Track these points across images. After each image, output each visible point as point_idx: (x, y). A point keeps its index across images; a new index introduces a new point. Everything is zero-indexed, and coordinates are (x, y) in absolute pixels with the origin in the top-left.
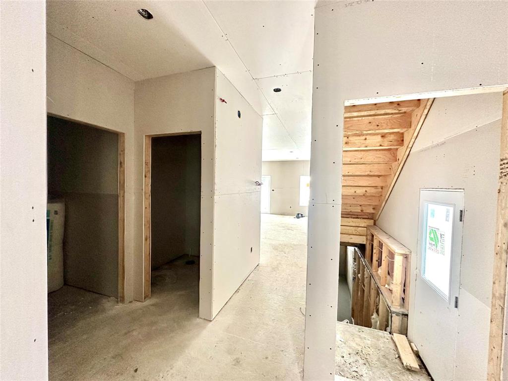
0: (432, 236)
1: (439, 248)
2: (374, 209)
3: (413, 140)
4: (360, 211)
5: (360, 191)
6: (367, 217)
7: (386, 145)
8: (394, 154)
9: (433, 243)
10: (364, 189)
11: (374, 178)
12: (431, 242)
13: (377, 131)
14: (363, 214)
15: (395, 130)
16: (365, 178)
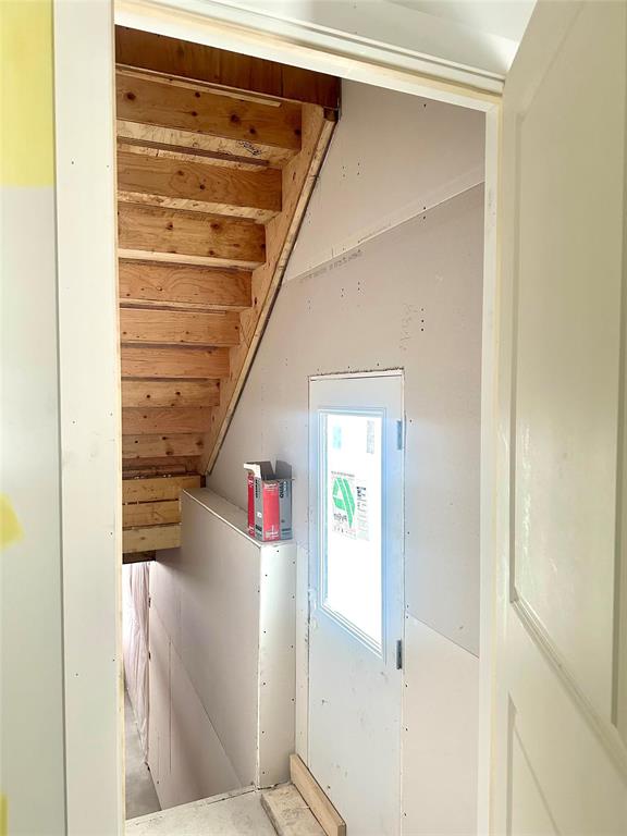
1: (355, 523)
2: (200, 444)
3: (288, 246)
4: (162, 453)
5: (161, 394)
6: (182, 469)
7: (225, 254)
8: (244, 284)
9: (344, 513)
10: (174, 387)
11: (199, 353)
12: (338, 511)
13: (202, 206)
14: (174, 462)
15: (246, 212)
16: (175, 353)
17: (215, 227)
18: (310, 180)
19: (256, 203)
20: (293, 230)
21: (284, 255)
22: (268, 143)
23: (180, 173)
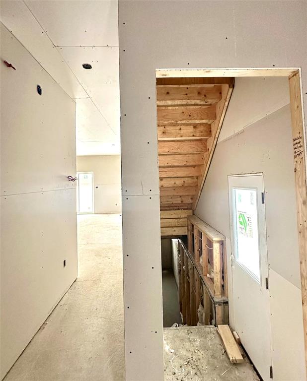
0: (241, 220)
1: (248, 231)
2: (192, 199)
3: (219, 131)
4: (180, 202)
5: (179, 182)
6: (186, 207)
7: (198, 135)
8: (205, 144)
9: (243, 227)
10: (183, 180)
11: (190, 168)
12: (241, 226)
13: (190, 122)
14: (183, 205)
15: (204, 121)
16: (182, 168)
17: (195, 127)
18: (225, 108)
19: (208, 118)
20: (220, 125)
21: (218, 134)
22: (211, 99)
23: (183, 113)
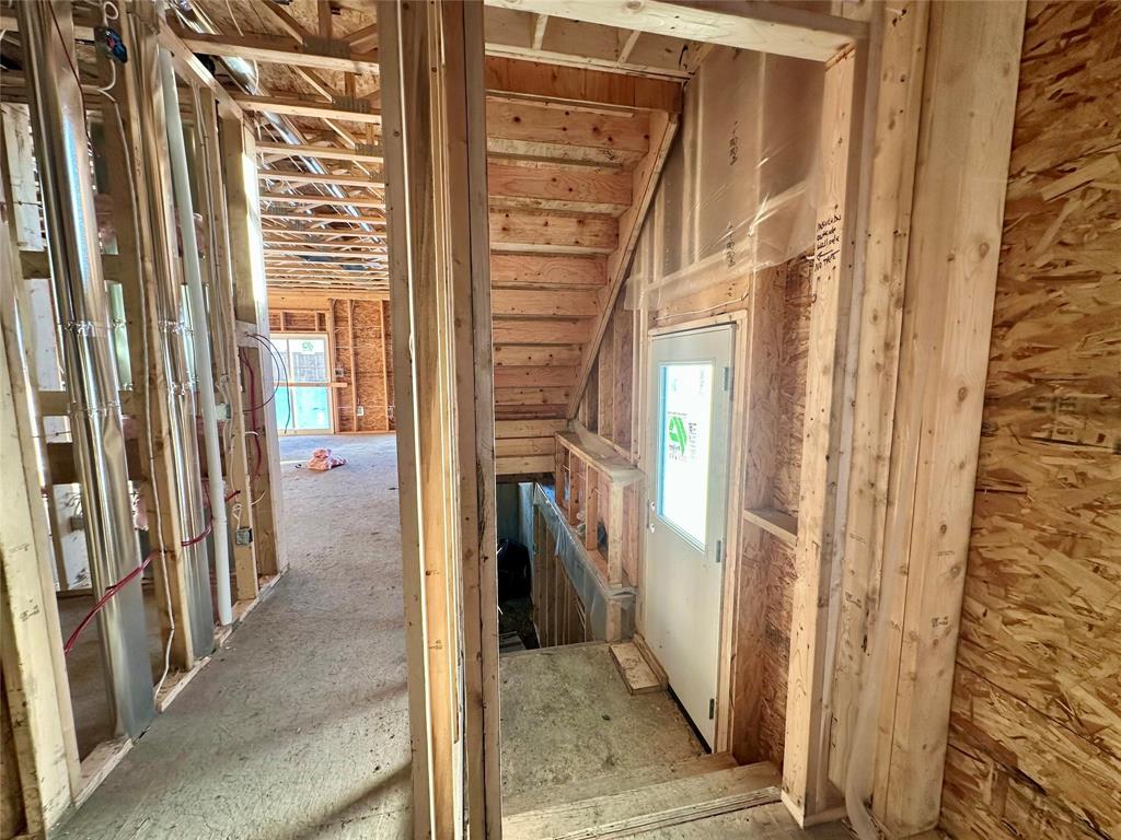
0: (675, 431)
1: (687, 452)
2: (567, 395)
3: (636, 233)
4: (540, 402)
5: (539, 356)
6: (554, 414)
7: (587, 243)
8: (602, 268)
9: (678, 444)
10: (548, 351)
11: (564, 323)
12: (673, 443)
13: (570, 206)
14: (547, 408)
15: (604, 208)
16: (550, 324)
17: (580, 222)
18: (655, 177)
19: (612, 200)
20: (640, 221)
21: (633, 241)
22: (623, 149)
23: (554, 180)
